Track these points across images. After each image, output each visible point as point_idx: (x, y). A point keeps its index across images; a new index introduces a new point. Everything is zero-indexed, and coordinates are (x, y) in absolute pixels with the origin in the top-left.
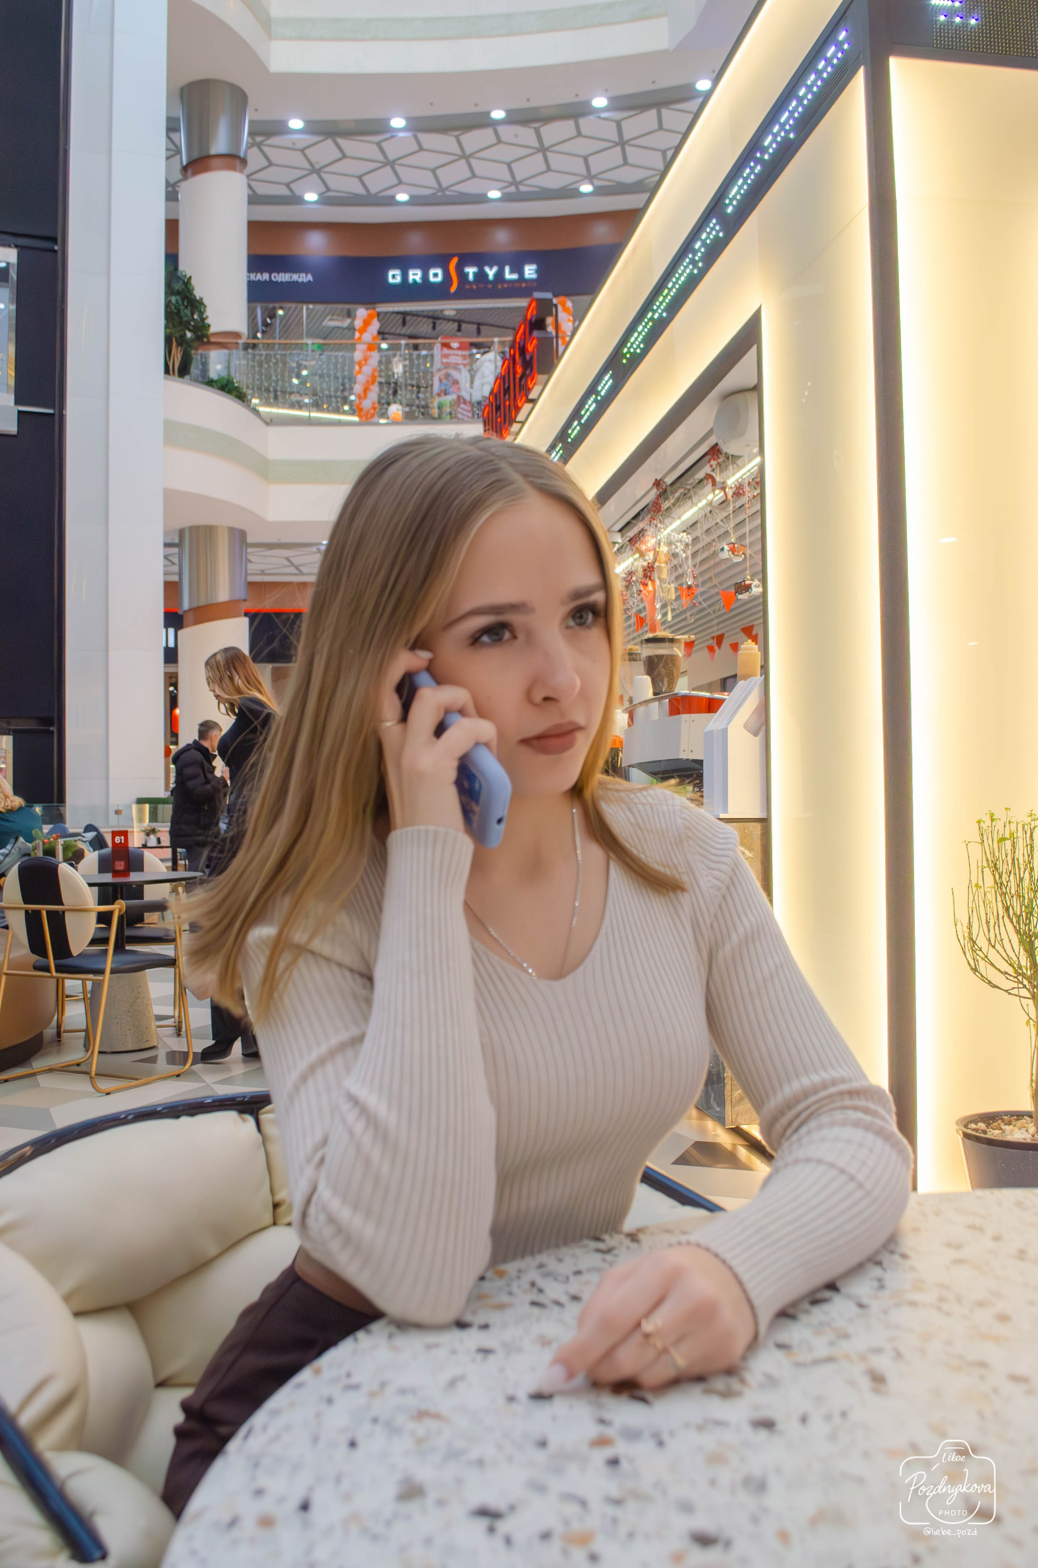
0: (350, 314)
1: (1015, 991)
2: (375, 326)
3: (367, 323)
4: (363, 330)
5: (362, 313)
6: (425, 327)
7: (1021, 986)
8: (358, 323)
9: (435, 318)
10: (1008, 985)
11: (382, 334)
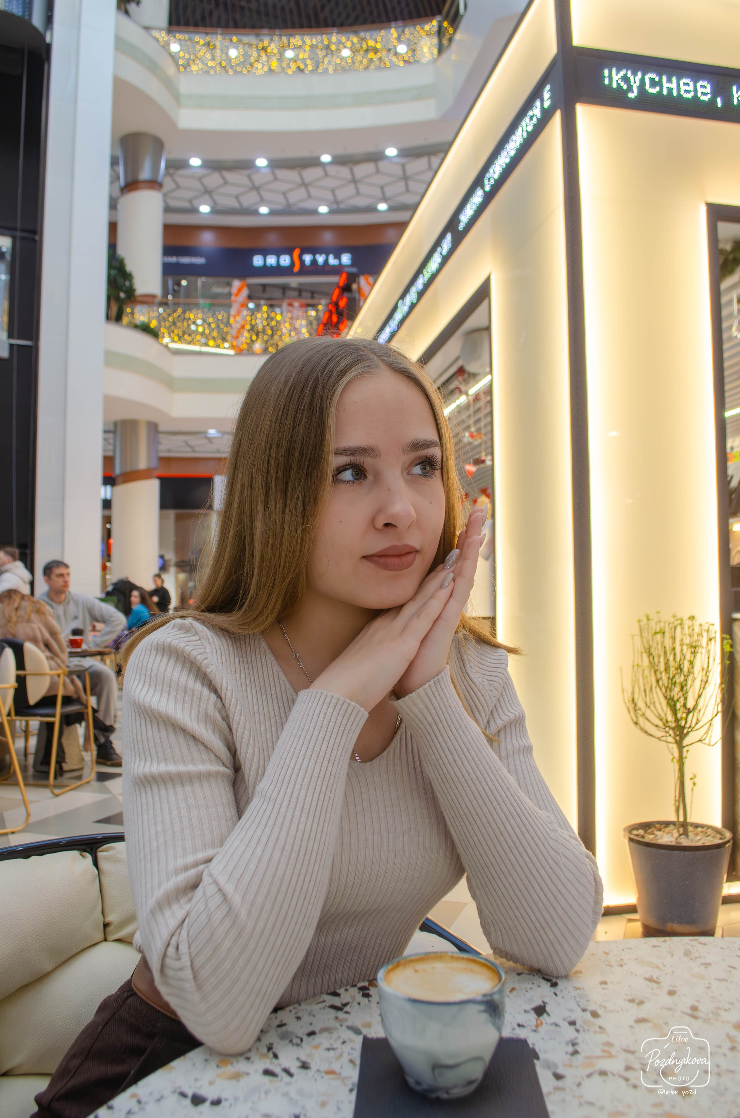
0: (229, 285)
1: (664, 738)
2: (245, 292)
3: (240, 290)
4: (237, 295)
5: (236, 284)
6: (278, 293)
7: (668, 735)
8: (234, 290)
9: (284, 288)
10: (659, 734)
11: (250, 298)
